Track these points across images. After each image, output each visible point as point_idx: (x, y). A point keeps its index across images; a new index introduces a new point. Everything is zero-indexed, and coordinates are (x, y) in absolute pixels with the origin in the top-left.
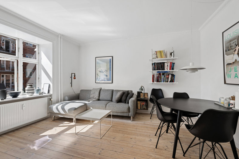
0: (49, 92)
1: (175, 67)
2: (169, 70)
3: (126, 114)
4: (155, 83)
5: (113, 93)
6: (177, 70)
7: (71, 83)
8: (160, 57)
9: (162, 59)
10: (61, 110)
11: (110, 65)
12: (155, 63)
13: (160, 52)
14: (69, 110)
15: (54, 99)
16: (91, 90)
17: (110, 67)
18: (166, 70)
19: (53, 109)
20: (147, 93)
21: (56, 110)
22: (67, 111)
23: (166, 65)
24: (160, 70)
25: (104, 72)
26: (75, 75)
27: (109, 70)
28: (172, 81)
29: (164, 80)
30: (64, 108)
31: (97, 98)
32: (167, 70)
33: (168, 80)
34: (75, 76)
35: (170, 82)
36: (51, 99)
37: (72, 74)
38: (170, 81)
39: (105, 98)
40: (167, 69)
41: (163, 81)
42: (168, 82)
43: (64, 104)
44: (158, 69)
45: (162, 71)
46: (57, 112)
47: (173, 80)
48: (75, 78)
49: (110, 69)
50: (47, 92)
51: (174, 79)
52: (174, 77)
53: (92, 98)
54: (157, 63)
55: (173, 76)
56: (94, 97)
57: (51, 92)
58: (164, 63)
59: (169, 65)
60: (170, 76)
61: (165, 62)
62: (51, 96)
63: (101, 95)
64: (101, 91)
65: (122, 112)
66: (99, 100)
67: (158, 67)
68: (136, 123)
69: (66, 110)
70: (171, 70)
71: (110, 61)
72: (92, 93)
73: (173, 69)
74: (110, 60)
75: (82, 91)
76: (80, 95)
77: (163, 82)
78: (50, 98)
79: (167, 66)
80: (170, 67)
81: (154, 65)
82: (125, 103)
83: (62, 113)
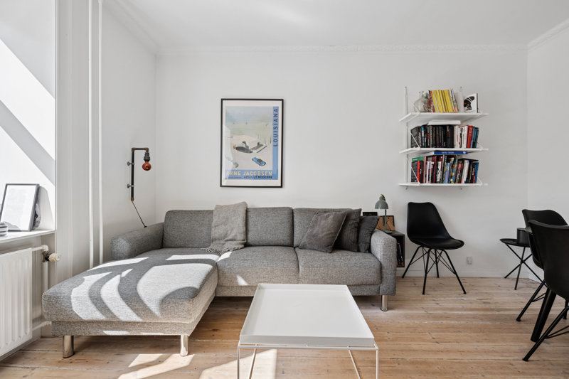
0: (34, 224)
1: (479, 140)
2: (464, 148)
3: (368, 287)
4: (428, 184)
5: (295, 220)
6: (487, 149)
7: (132, 186)
8: (441, 110)
9: (446, 114)
10: (122, 303)
11: (276, 128)
12: (425, 127)
13: (443, 93)
14: (166, 301)
15: (64, 254)
16: (211, 212)
17: (276, 136)
18: (457, 148)
19: (73, 301)
20: (393, 216)
21: (93, 307)
22: (154, 307)
23: (457, 131)
24: (440, 146)
25: (254, 149)
26: (147, 154)
27: (271, 146)
28: (471, 179)
29: (450, 177)
30: (137, 295)
31: (241, 237)
32: (461, 147)
33: (461, 177)
34: (147, 159)
35: (466, 182)
36: (52, 257)
37: (133, 150)
38: (467, 179)
39: (269, 238)
40: (460, 145)
41: (446, 180)
42: (460, 182)
43: (124, 274)
44: (435, 145)
45: (447, 151)
46: (98, 316)
47: (472, 177)
48: (147, 168)
49: (276, 141)
50: (25, 223)
51: (475, 173)
52: (477, 169)
53: (219, 239)
54: (432, 126)
55: (474, 164)
56: (226, 235)
57: (49, 223)
58: (452, 127)
59: (465, 133)
60: (467, 164)
61: (455, 125)
62: (47, 239)
63: (251, 227)
64: (250, 214)
65: (357, 282)
66: (246, 245)
67: (435, 139)
68: (406, 316)
69: (146, 302)
70: (470, 147)
71: (276, 115)
72: (215, 220)
73: (474, 146)
74: (276, 110)
75: (170, 214)
76: (168, 230)
77: (449, 182)
78: (46, 248)
79: (459, 137)
80: (469, 139)
81: (426, 133)
82: (359, 251)
83: (123, 318)
